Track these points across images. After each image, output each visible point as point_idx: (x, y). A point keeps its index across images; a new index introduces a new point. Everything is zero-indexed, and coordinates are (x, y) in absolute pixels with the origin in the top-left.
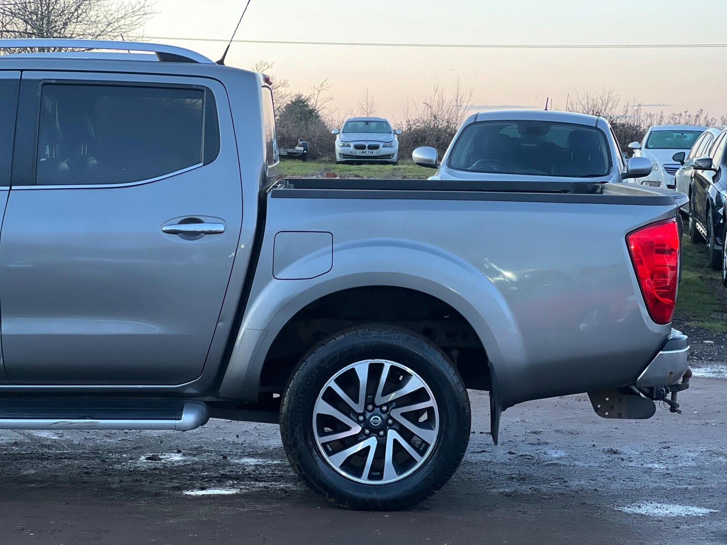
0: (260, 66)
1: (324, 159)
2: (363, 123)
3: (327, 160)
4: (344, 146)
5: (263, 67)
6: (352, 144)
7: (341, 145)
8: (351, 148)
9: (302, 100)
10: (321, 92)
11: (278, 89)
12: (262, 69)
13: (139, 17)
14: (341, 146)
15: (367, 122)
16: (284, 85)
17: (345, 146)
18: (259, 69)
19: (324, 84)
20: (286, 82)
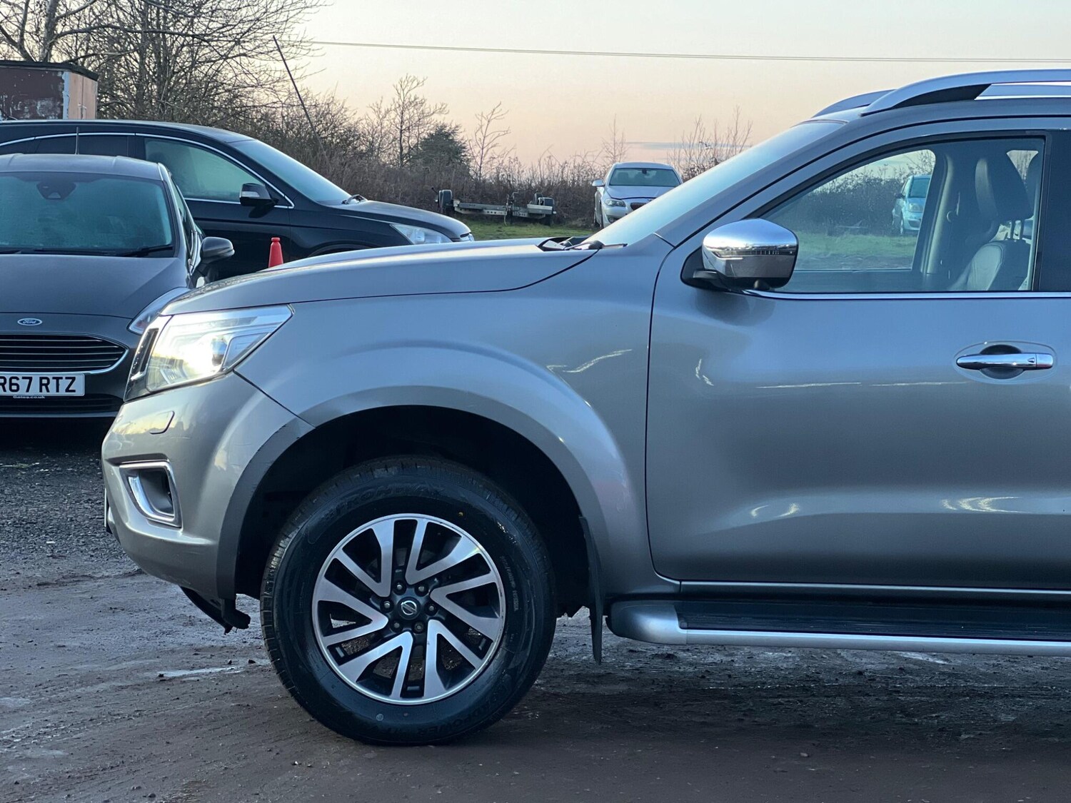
0: (406, 82)
1: (574, 223)
2: (637, 172)
3: (580, 225)
4: (614, 205)
5: (410, 84)
6: (628, 203)
7: (611, 203)
8: (626, 208)
9: (446, 133)
10: (491, 123)
11: (433, 117)
12: (409, 88)
13: (298, 11)
14: (611, 206)
15: (645, 171)
16: (441, 111)
17: (617, 205)
18: (404, 87)
19: (496, 111)
20: (444, 106)
